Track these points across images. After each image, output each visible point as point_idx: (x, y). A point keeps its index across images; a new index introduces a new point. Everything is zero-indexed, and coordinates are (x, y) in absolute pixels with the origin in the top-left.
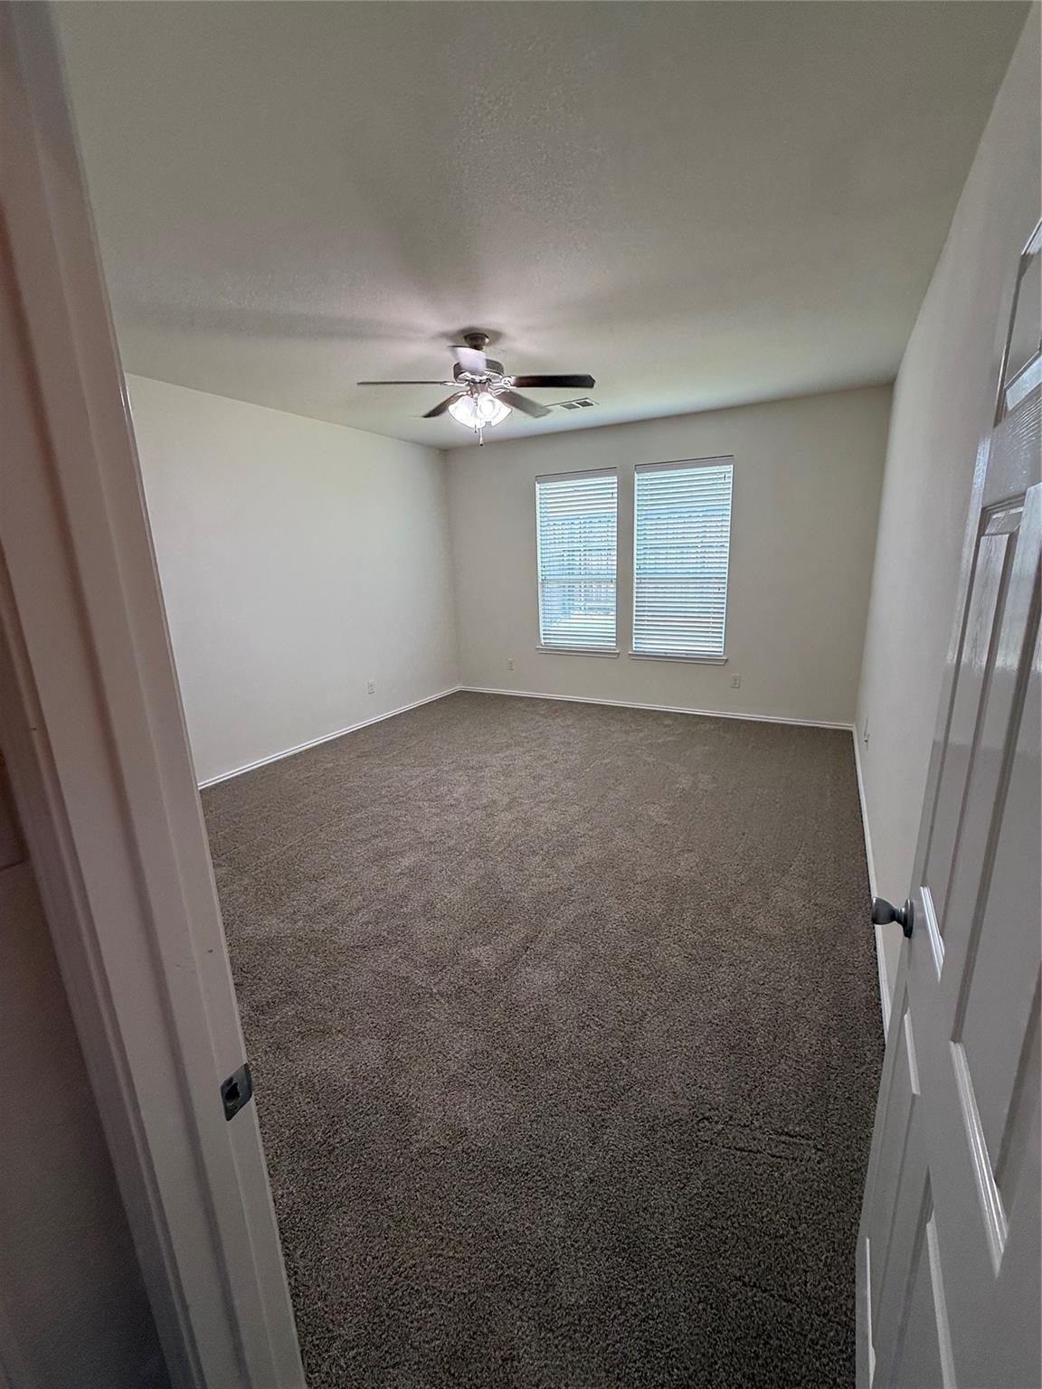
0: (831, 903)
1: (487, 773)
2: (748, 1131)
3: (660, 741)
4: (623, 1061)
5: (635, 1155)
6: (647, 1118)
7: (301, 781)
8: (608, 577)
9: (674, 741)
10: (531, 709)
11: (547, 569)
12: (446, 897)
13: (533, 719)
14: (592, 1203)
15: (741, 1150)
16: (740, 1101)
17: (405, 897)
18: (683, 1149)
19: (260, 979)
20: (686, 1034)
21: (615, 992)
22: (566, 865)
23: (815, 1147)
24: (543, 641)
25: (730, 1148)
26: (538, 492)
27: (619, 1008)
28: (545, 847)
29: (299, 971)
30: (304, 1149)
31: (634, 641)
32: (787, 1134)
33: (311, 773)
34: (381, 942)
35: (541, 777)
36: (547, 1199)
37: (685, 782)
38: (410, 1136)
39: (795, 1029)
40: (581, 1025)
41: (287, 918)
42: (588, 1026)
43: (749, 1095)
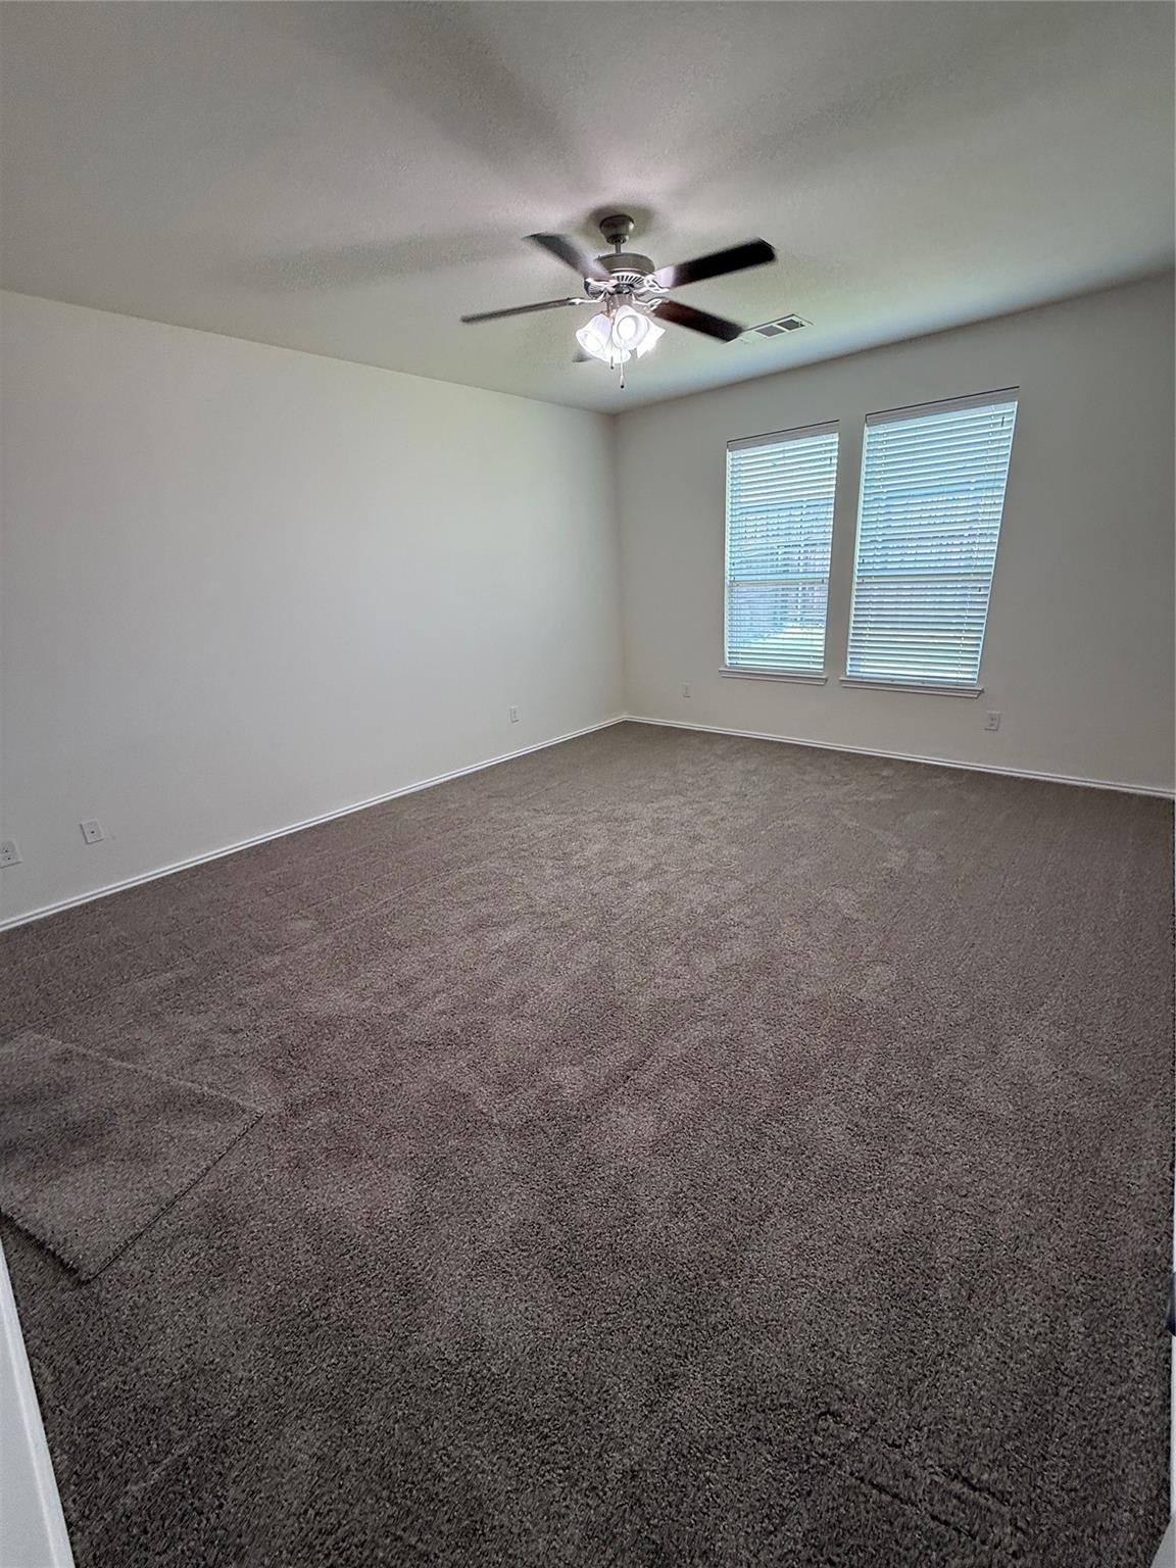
0: (1103, 1075)
1: (632, 827)
2: (898, 1458)
3: (871, 799)
4: (723, 1283)
5: (708, 1449)
6: (739, 1388)
7: (419, 821)
8: (817, 575)
9: (892, 800)
10: (706, 747)
11: (736, 566)
12: (542, 990)
13: (706, 760)
14: (627, 1515)
15: (881, 1489)
16: (893, 1398)
17: (494, 983)
18: (785, 1460)
19: (305, 1068)
20: (826, 1257)
21: (734, 1166)
22: (707, 964)
23: (1013, 1522)
24: (728, 662)
25: (862, 1480)
26: (729, 462)
27: (734, 1193)
28: (683, 934)
29: (348, 1064)
30: (284, 1318)
31: (849, 662)
32: (966, 1481)
33: (432, 814)
34: (450, 1040)
35: (697, 839)
36: (563, 1488)
37: (896, 860)
38: (411, 1332)
39: (1007, 1287)
40: (675, 1210)
41: (357, 993)
42: (684, 1213)
43: (910, 1389)
